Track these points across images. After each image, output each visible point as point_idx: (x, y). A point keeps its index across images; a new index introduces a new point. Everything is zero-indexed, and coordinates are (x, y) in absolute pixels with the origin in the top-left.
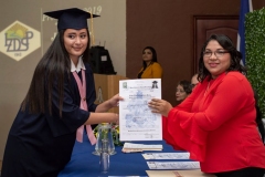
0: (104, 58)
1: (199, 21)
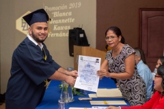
0: (82, 36)
1: (143, 12)
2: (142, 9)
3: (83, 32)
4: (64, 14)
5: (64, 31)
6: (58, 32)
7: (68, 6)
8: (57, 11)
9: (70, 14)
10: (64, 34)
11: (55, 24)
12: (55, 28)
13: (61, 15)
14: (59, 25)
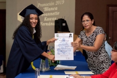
0: (64, 24)
1: (110, 8)
2: (109, 6)
3: (65, 22)
4: (52, 9)
5: (52, 21)
6: (48, 22)
7: (55, 3)
8: (47, 7)
9: (56, 9)
10: (52, 23)
11: (45, 16)
12: (45, 19)
13: (49, 10)
14: (48, 17)
